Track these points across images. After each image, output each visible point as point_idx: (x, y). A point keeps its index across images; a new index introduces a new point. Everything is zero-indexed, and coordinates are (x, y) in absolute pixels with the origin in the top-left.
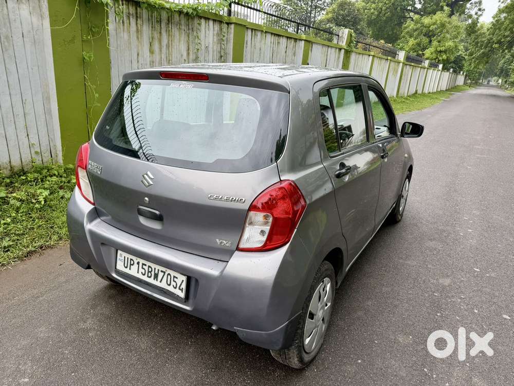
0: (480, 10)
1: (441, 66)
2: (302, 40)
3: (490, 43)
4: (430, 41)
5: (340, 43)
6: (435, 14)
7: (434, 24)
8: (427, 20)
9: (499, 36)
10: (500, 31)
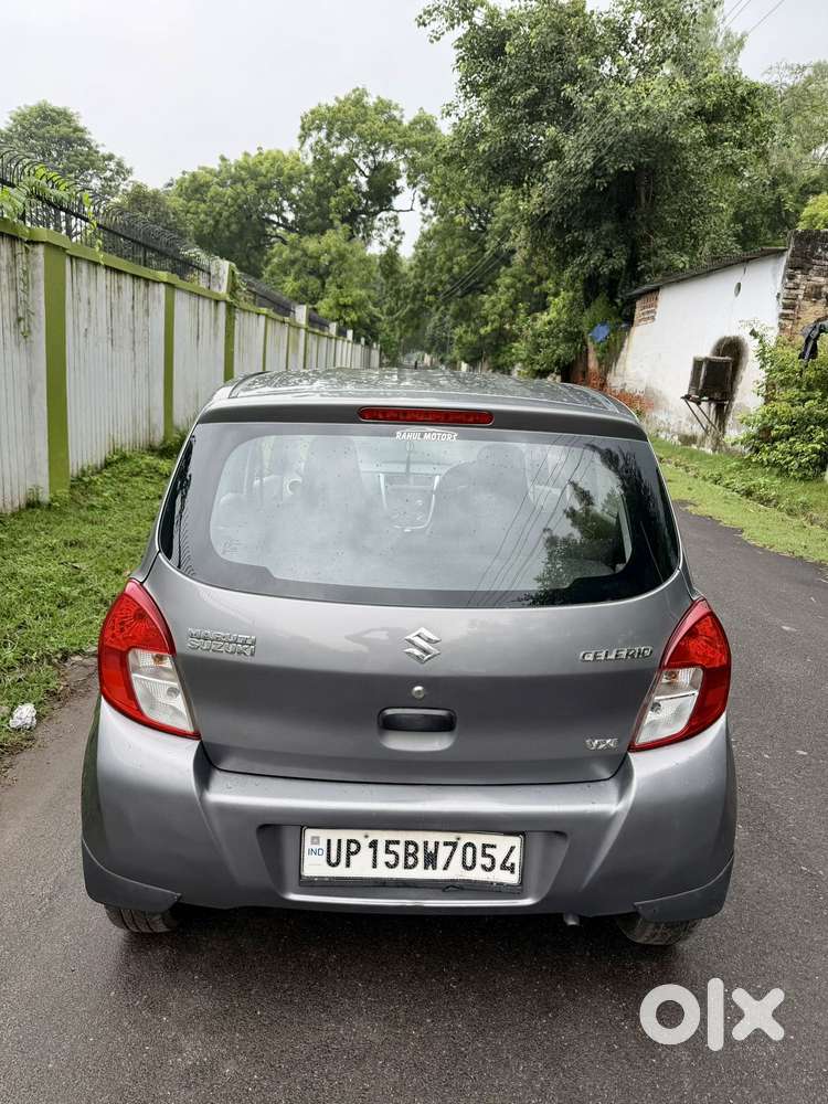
0: (397, 232)
1: (350, 333)
2: (159, 283)
3: (418, 292)
4: (323, 284)
5: (216, 290)
6: (323, 233)
7: (328, 251)
8: (311, 244)
9: (432, 281)
10: (432, 272)
